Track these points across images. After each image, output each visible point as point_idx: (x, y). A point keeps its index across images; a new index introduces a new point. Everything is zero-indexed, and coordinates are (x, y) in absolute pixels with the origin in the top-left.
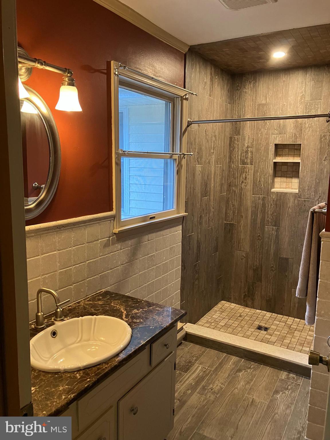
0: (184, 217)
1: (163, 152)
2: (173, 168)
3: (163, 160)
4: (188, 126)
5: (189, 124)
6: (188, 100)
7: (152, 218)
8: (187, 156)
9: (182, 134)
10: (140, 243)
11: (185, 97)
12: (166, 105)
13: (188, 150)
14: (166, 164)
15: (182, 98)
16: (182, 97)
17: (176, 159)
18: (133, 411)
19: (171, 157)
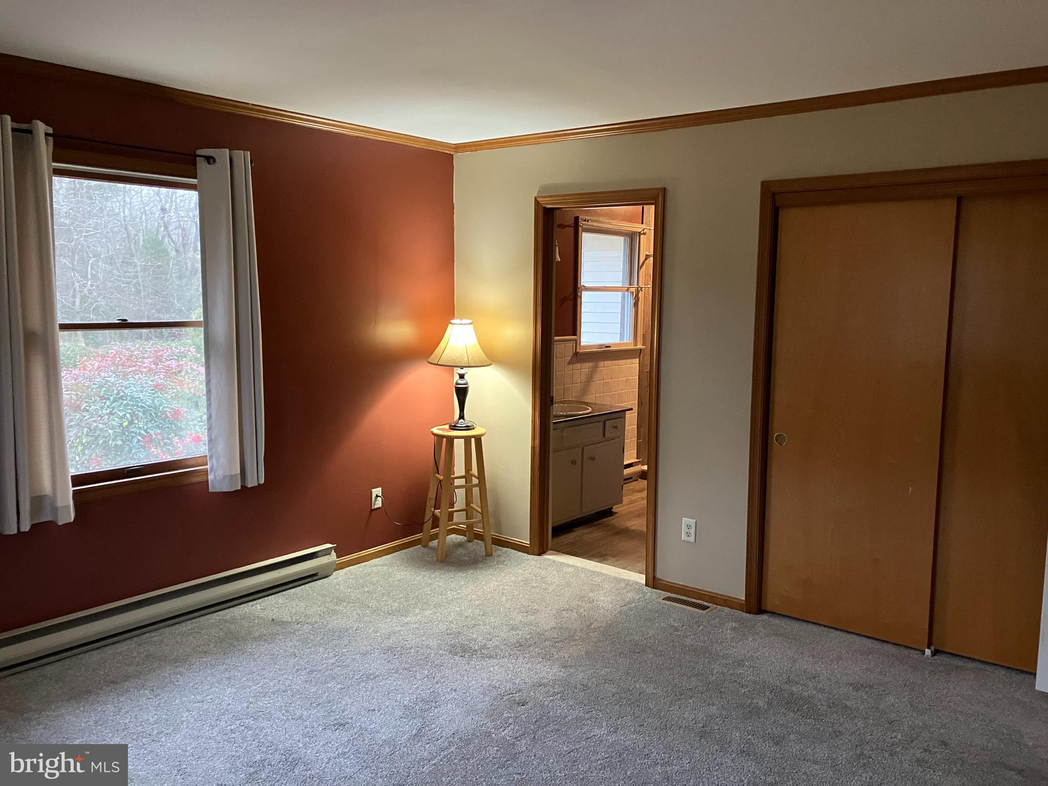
0: (641, 349)
1: (621, 286)
2: (630, 301)
3: (620, 293)
4: (646, 259)
5: (647, 257)
6: (645, 235)
7: (607, 347)
8: (645, 289)
9: (639, 268)
10: (596, 367)
11: (642, 232)
12: (625, 240)
13: (646, 283)
14: (623, 297)
15: (640, 234)
16: (640, 232)
17: (633, 292)
18: (593, 459)
19: (628, 290)
